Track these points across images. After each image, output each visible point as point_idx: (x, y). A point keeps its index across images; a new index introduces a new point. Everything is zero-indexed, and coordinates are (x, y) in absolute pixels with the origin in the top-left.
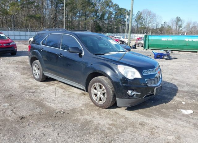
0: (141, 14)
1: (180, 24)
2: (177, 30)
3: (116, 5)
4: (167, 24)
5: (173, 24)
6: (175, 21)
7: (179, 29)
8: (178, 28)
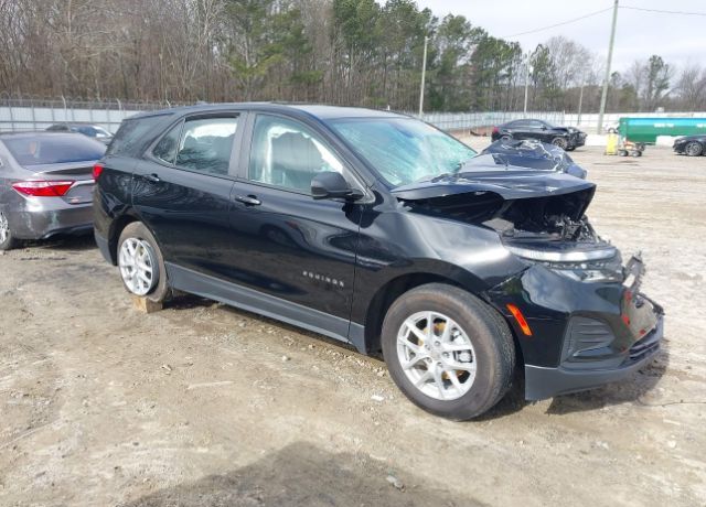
0: (546, 51)
1: (662, 78)
2: (652, 97)
3: (479, 31)
4: (622, 77)
5: (638, 79)
6: (646, 68)
7: (658, 93)
8: (654, 92)
